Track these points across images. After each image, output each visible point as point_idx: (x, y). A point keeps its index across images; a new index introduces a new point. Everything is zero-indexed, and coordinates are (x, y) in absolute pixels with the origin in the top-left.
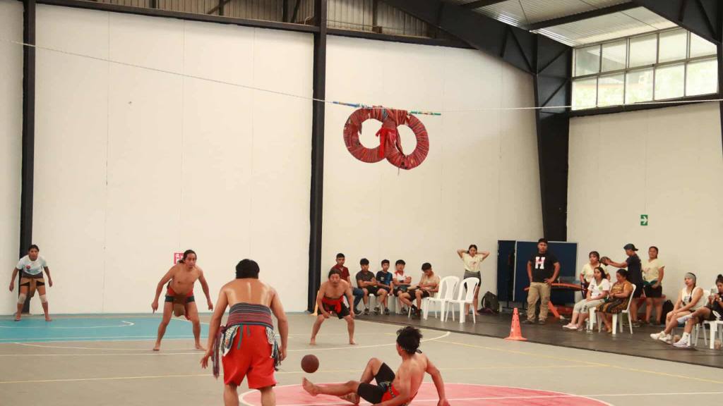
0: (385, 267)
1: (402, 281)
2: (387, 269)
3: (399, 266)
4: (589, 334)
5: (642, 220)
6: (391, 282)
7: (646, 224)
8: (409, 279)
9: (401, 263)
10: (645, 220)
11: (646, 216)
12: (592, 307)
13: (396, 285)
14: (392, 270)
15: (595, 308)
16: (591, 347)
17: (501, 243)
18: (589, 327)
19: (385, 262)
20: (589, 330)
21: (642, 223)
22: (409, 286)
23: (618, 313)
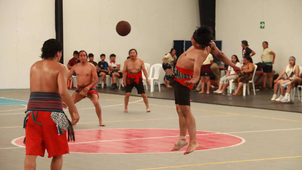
0: (102, 58)
1: (115, 67)
2: (104, 59)
3: (112, 58)
4: (229, 96)
5: (261, 25)
6: (108, 68)
7: (264, 28)
8: (119, 66)
9: (113, 56)
10: (263, 25)
11: (264, 23)
12: (231, 79)
13: (111, 70)
14: (107, 60)
15: (232, 80)
16: (230, 104)
17: (176, 42)
18: (229, 91)
19: (103, 56)
20: (229, 94)
21: (261, 27)
22: (119, 70)
23: (246, 83)
